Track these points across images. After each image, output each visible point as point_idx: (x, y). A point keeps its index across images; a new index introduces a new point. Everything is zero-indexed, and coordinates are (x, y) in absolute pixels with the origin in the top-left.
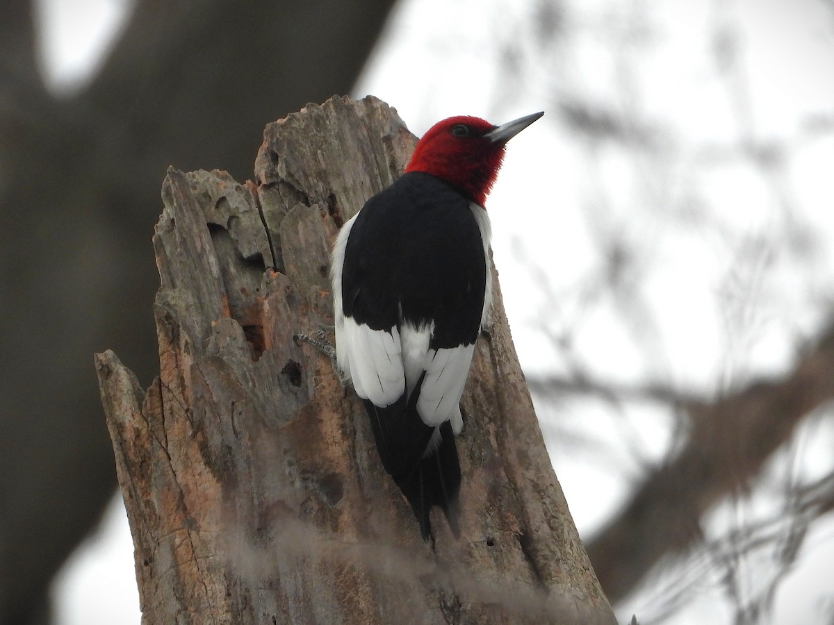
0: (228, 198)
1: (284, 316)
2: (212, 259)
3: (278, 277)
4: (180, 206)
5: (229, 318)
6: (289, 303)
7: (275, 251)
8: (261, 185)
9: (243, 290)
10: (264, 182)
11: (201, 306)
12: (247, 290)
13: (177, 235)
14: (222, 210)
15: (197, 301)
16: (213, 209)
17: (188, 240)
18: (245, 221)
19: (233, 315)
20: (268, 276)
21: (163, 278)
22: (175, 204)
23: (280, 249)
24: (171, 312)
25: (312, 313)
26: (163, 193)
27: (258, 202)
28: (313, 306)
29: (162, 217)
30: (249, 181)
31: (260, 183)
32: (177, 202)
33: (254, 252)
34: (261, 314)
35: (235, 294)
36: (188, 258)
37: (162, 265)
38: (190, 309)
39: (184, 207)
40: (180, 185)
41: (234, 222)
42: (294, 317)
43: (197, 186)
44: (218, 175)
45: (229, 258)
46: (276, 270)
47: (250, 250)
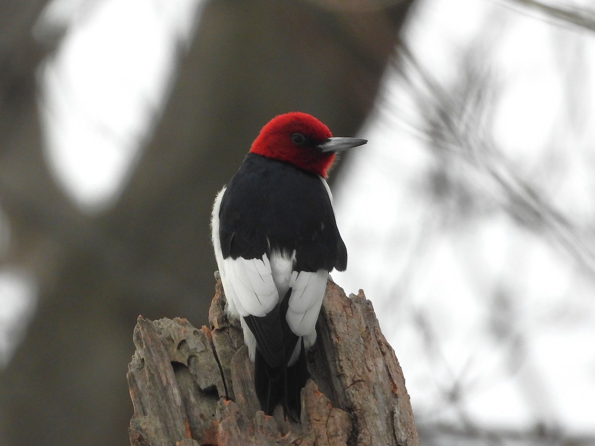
0: (187, 340)
1: (235, 436)
2: (176, 391)
3: (229, 405)
4: (148, 348)
5: (190, 439)
6: (239, 426)
7: (226, 382)
8: (214, 330)
9: (202, 416)
10: (217, 327)
11: (167, 430)
12: (205, 415)
13: (147, 372)
14: (183, 350)
15: (164, 425)
16: (175, 350)
17: (156, 375)
18: (202, 359)
19: (194, 436)
20: (221, 404)
21: (136, 408)
22: (144, 346)
23: (231, 382)
24: (143, 435)
25: (258, 433)
26: (134, 338)
27: (212, 344)
28: (259, 427)
29: (134, 357)
30: (205, 327)
31: (213, 327)
32: (146, 344)
33: (210, 384)
34: (217, 435)
35: (195, 419)
36: (156, 391)
37: (135, 397)
38: (159, 432)
39: (151, 349)
40: (148, 331)
41: (193, 360)
42: (243, 437)
43: (162, 331)
44: (179, 322)
45: (189, 390)
46: (227, 399)
47: (206, 382)
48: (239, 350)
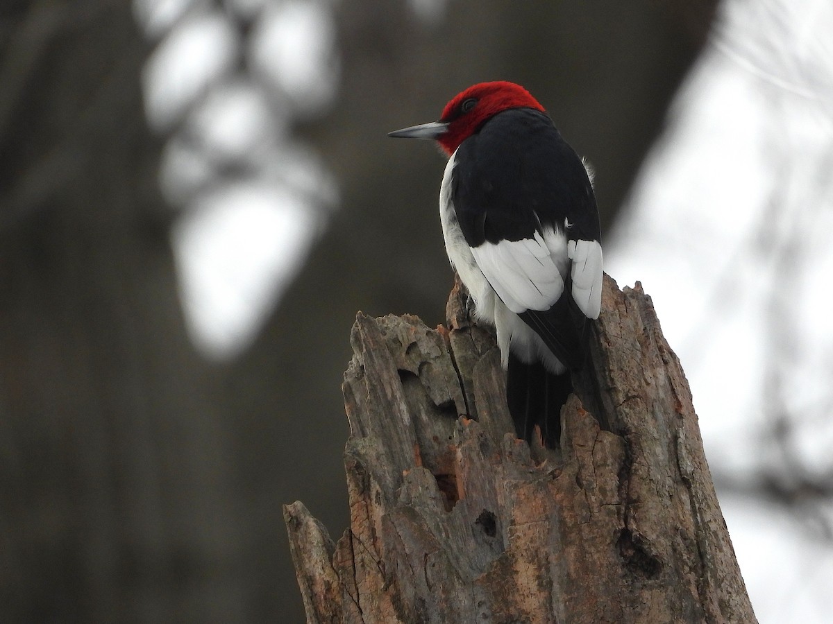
0: (418, 343)
1: (478, 464)
2: (403, 407)
3: (471, 425)
4: (369, 352)
5: (421, 468)
6: (482, 451)
7: (467, 397)
8: (453, 330)
9: (436, 438)
10: (456, 326)
11: (391, 456)
12: (440, 438)
13: (367, 382)
14: (413, 355)
15: (388, 451)
16: (403, 355)
17: (378, 387)
18: (436, 367)
19: (425, 464)
20: (460, 424)
21: (353, 426)
22: (364, 350)
23: (472, 396)
24: (361, 461)
25: (506, 461)
26: (352, 339)
27: (449, 347)
28: (507, 453)
29: (351, 364)
30: (440, 326)
31: (451, 327)
32: (366, 348)
33: (446, 398)
34: (454, 462)
35: (427, 442)
36: (378, 406)
37: (352, 413)
38: (381, 458)
39: (373, 354)
40: (369, 331)
41: (425, 368)
42: (488, 465)
43: (387, 331)
44: (408, 319)
45: (420, 405)
46: (468, 417)
47: (442, 396)
48: (484, 356)
